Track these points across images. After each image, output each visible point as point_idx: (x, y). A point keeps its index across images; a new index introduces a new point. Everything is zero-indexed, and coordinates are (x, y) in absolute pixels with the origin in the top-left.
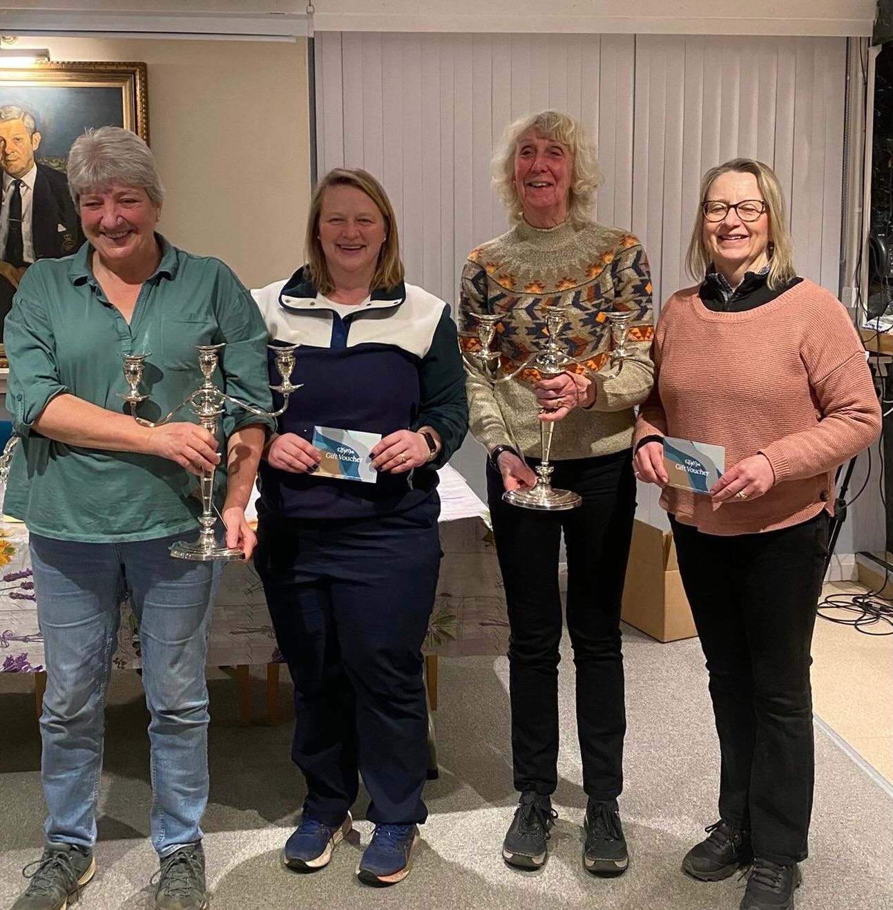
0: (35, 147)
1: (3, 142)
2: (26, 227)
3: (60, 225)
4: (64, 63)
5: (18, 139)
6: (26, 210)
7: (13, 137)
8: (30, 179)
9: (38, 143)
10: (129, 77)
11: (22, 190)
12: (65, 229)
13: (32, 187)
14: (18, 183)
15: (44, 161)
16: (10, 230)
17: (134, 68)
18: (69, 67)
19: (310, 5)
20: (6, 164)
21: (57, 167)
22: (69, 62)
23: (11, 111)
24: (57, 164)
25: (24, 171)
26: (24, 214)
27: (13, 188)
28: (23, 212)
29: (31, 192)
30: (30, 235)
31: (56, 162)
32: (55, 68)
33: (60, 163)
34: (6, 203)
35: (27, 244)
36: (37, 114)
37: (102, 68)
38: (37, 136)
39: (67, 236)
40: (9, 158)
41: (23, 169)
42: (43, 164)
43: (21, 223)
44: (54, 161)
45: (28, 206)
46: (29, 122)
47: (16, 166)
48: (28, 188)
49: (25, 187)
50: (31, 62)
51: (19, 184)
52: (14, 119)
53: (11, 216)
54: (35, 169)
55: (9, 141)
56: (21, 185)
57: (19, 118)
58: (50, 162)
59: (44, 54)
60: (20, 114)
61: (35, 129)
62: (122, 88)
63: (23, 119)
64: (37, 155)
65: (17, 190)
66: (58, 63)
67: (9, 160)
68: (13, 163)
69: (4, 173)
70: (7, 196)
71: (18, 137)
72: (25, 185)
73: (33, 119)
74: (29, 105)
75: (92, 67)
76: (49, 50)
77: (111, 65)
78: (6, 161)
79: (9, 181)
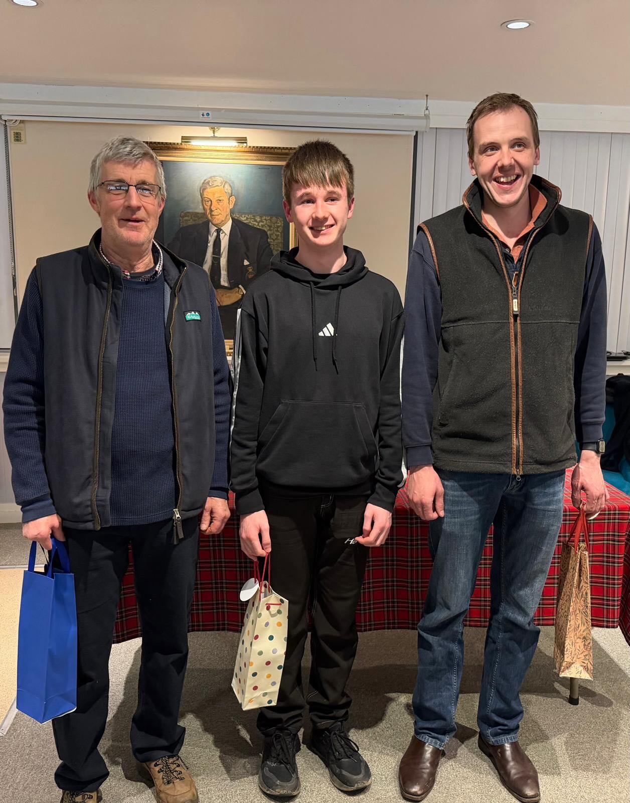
0: (231, 206)
1: (210, 202)
2: (223, 261)
3: (245, 261)
4: (254, 147)
5: (220, 200)
6: (224, 250)
7: (217, 199)
8: (227, 228)
9: (233, 204)
11: (222, 236)
12: (248, 263)
13: (228, 235)
14: (219, 231)
15: (236, 216)
16: (213, 263)
18: (257, 150)
19: (427, 109)
20: (212, 218)
21: (245, 220)
22: (257, 147)
23: (216, 181)
24: (245, 218)
25: (224, 222)
26: (223, 252)
27: (215, 234)
28: (221, 252)
29: (227, 237)
30: (225, 267)
31: (245, 216)
32: (248, 150)
33: (247, 218)
34: (211, 244)
35: (224, 273)
36: (233, 183)
37: (279, 151)
38: (233, 199)
39: (250, 268)
40: (213, 213)
41: (223, 221)
42: (236, 218)
43: (220, 259)
44: (243, 216)
45: (225, 247)
46: (228, 189)
47: (218, 219)
48: (226, 234)
49: (224, 234)
50: (234, 144)
51: (220, 232)
52: (218, 186)
53: (214, 253)
54: (230, 222)
55: (214, 201)
56: (221, 232)
57: (221, 185)
58: (241, 217)
59: (243, 140)
60: (222, 183)
61: (232, 193)
63: (224, 187)
64: (232, 212)
65: (218, 236)
66: (250, 147)
67: (213, 215)
68: (216, 217)
69: (210, 223)
70: (212, 239)
71: (220, 198)
72: (224, 232)
73: (230, 186)
74: (228, 176)
75: (273, 150)
76: (246, 138)
77: (285, 149)
78: (212, 215)
79: (213, 229)
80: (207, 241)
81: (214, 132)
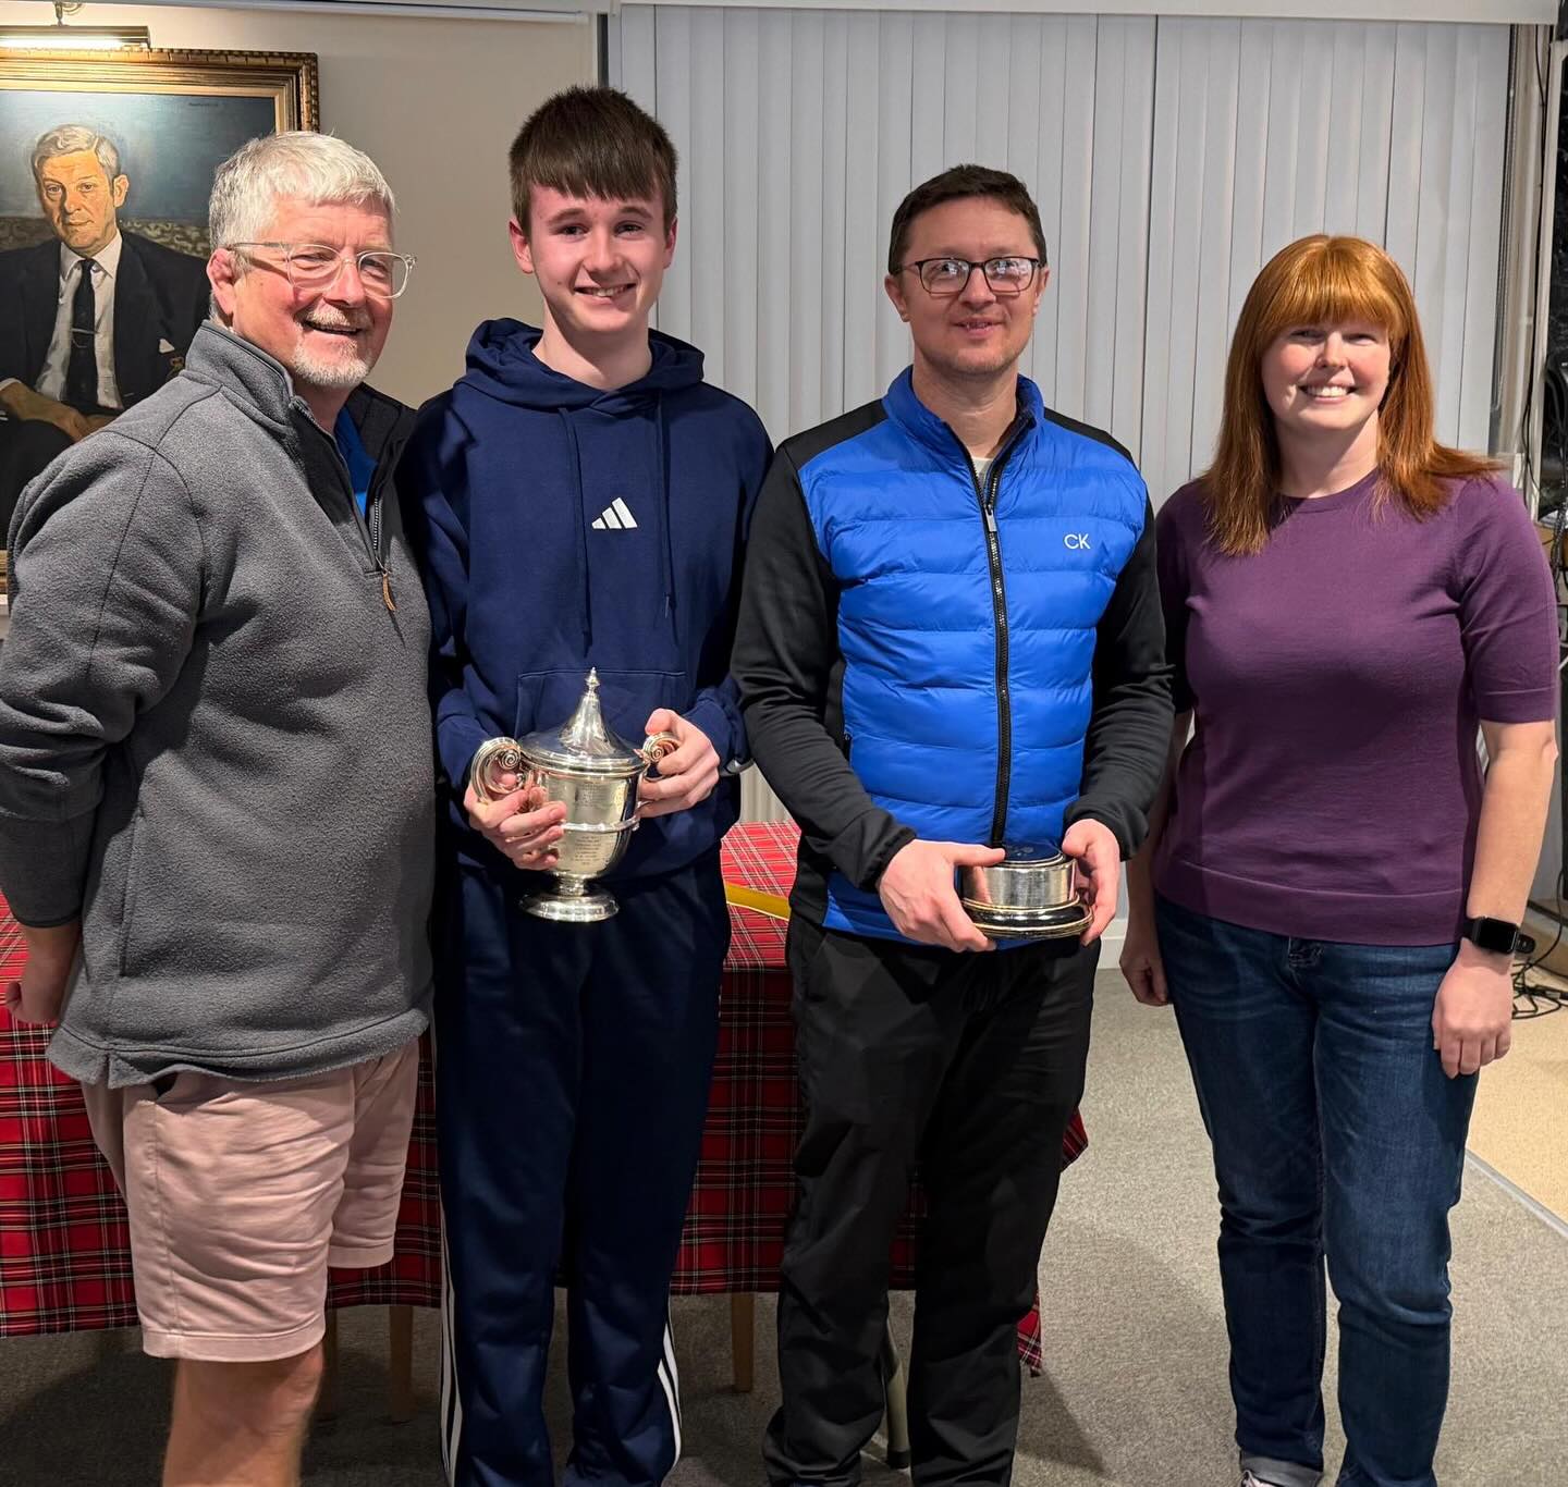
0: (119, 201)
1: (60, 191)
2: (103, 343)
3: (163, 341)
4: (172, 50)
5: (87, 187)
6: (103, 313)
7: (79, 182)
8: (109, 257)
9: (123, 195)
10: (286, 79)
11: (96, 277)
12: (171, 348)
13: (114, 275)
14: (87, 265)
15: (134, 226)
16: (73, 347)
17: (296, 64)
18: (180, 58)
20: (67, 232)
21: (159, 237)
22: (181, 51)
23: (75, 136)
24: (158, 232)
25: (100, 243)
26: (100, 321)
27: (78, 273)
28: (97, 318)
29: (110, 282)
30: (109, 358)
31: (156, 227)
32: (155, 59)
33: (163, 231)
34: (66, 301)
35: (105, 373)
36: (121, 140)
37: (241, 60)
38: (122, 182)
39: (176, 359)
40: (70, 219)
41: (97, 239)
42: (133, 231)
43: (93, 336)
44: (152, 226)
45: (105, 307)
46: (107, 155)
47: (84, 234)
48: (106, 273)
49: (101, 273)
50: (114, 43)
51: (90, 268)
52: (81, 149)
53: (76, 322)
54: (118, 240)
55: (71, 188)
56: (94, 268)
57: (88, 148)
58: (146, 229)
59: (138, 34)
60: (90, 141)
61: (119, 168)
62: (273, 98)
63: (96, 151)
64: (121, 215)
65: (86, 280)
66: (161, 50)
67: (71, 224)
68: (78, 228)
69: (63, 247)
70: (68, 286)
71: (87, 181)
72: (100, 268)
73: (114, 149)
74: (108, 125)
75: (222, 60)
76: (146, 28)
77: (256, 57)
78: (66, 225)
79: (71, 261)
80: (56, 293)
81: (59, 14)
